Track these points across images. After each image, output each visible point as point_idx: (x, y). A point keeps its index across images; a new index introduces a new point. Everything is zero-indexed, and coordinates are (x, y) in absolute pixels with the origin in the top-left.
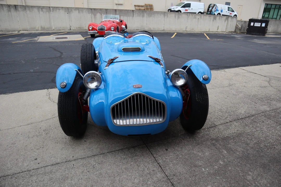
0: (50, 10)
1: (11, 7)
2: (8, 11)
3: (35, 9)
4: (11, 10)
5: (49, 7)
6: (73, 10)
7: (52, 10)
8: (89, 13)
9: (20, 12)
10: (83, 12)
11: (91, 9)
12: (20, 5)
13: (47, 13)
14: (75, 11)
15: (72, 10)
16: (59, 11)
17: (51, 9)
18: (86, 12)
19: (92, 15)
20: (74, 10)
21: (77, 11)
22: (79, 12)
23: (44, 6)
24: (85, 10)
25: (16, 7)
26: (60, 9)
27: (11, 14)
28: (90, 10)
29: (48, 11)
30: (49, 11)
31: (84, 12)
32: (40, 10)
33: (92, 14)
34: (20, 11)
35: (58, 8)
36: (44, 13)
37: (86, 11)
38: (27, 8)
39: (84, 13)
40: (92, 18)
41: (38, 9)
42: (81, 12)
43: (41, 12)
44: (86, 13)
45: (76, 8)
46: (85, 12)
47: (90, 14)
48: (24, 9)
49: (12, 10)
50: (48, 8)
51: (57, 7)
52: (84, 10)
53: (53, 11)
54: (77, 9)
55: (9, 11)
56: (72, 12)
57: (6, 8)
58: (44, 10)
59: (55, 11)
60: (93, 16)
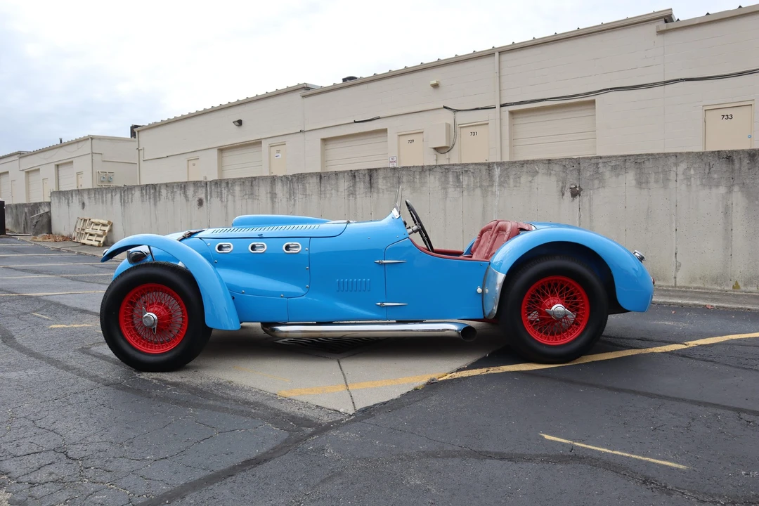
0: (491, 176)
1: (357, 180)
2: (349, 195)
3: (432, 177)
4: (357, 189)
5: (489, 166)
6: (606, 172)
7: (500, 176)
8: (709, 182)
9: (381, 195)
10: (667, 180)
11: (728, 157)
12: (384, 168)
13: (478, 191)
14: (618, 175)
15: (601, 170)
16: (530, 179)
17: (497, 172)
18: (688, 179)
19: (730, 191)
20: (614, 168)
21: (630, 177)
22: (641, 183)
23: (468, 164)
24: (683, 166)
25: (371, 176)
26: (537, 172)
27: (355, 204)
28: (720, 167)
29: (481, 186)
30: (485, 184)
31: (672, 176)
32: (451, 179)
33: (736, 189)
34: (381, 191)
35: (525, 169)
36: (465, 193)
37: (689, 168)
38: (405, 179)
39: (672, 185)
40: (727, 212)
41: (443, 179)
42: (652, 178)
43: (451, 190)
44: (689, 186)
45: (625, 158)
46: (681, 177)
47: (717, 186)
48: (395, 180)
49: (361, 186)
50: (484, 168)
51: (523, 163)
52: (676, 165)
53: (501, 185)
54: (627, 164)
55: (352, 193)
56: (596, 182)
57: (346, 184)
58: (465, 180)
59: (511, 181)
60: (738, 198)
